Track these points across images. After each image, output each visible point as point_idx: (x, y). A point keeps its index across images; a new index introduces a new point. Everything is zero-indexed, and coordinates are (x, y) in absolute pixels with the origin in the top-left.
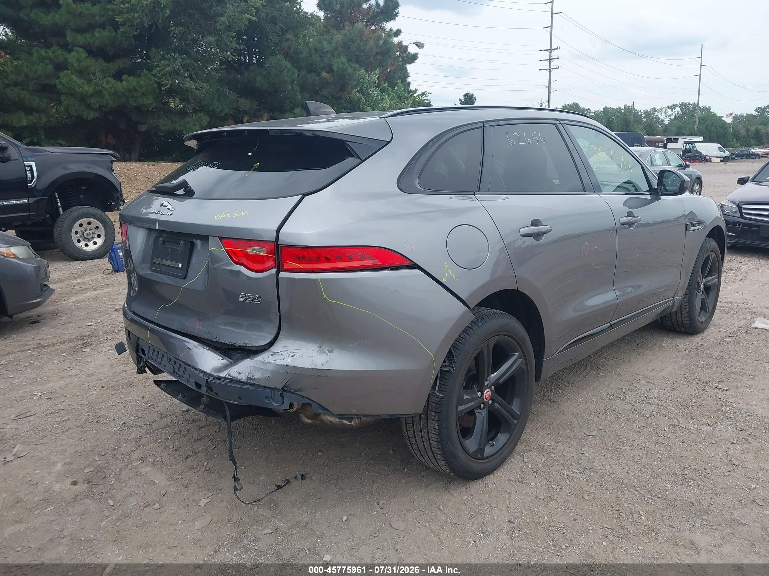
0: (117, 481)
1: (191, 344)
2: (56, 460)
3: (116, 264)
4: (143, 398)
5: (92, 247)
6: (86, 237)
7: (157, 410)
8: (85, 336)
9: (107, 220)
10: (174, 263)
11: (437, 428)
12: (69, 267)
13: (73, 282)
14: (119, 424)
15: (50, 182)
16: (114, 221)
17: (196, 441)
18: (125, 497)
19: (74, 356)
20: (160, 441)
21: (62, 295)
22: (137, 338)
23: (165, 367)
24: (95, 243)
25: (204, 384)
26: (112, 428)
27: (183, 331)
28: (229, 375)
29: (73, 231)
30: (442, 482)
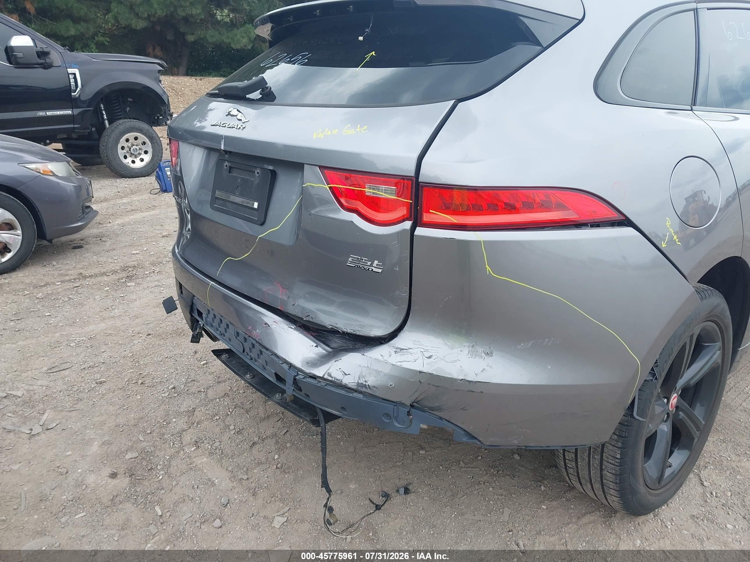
0: (167, 476)
1: (270, 318)
2: (92, 437)
3: (163, 184)
4: (196, 352)
5: (138, 164)
6: (133, 153)
7: (213, 371)
8: (130, 267)
9: (154, 136)
10: (246, 201)
11: (618, 456)
12: (115, 184)
13: (119, 201)
14: (168, 388)
15: (95, 92)
16: (162, 137)
17: (263, 420)
18: (176, 504)
19: (118, 292)
20: (218, 418)
21: (107, 217)
22: (192, 295)
23: (230, 340)
24: (142, 160)
25: (289, 381)
26: (159, 394)
27: (259, 300)
28: (330, 375)
29: (119, 146)
30: (598, 513)
